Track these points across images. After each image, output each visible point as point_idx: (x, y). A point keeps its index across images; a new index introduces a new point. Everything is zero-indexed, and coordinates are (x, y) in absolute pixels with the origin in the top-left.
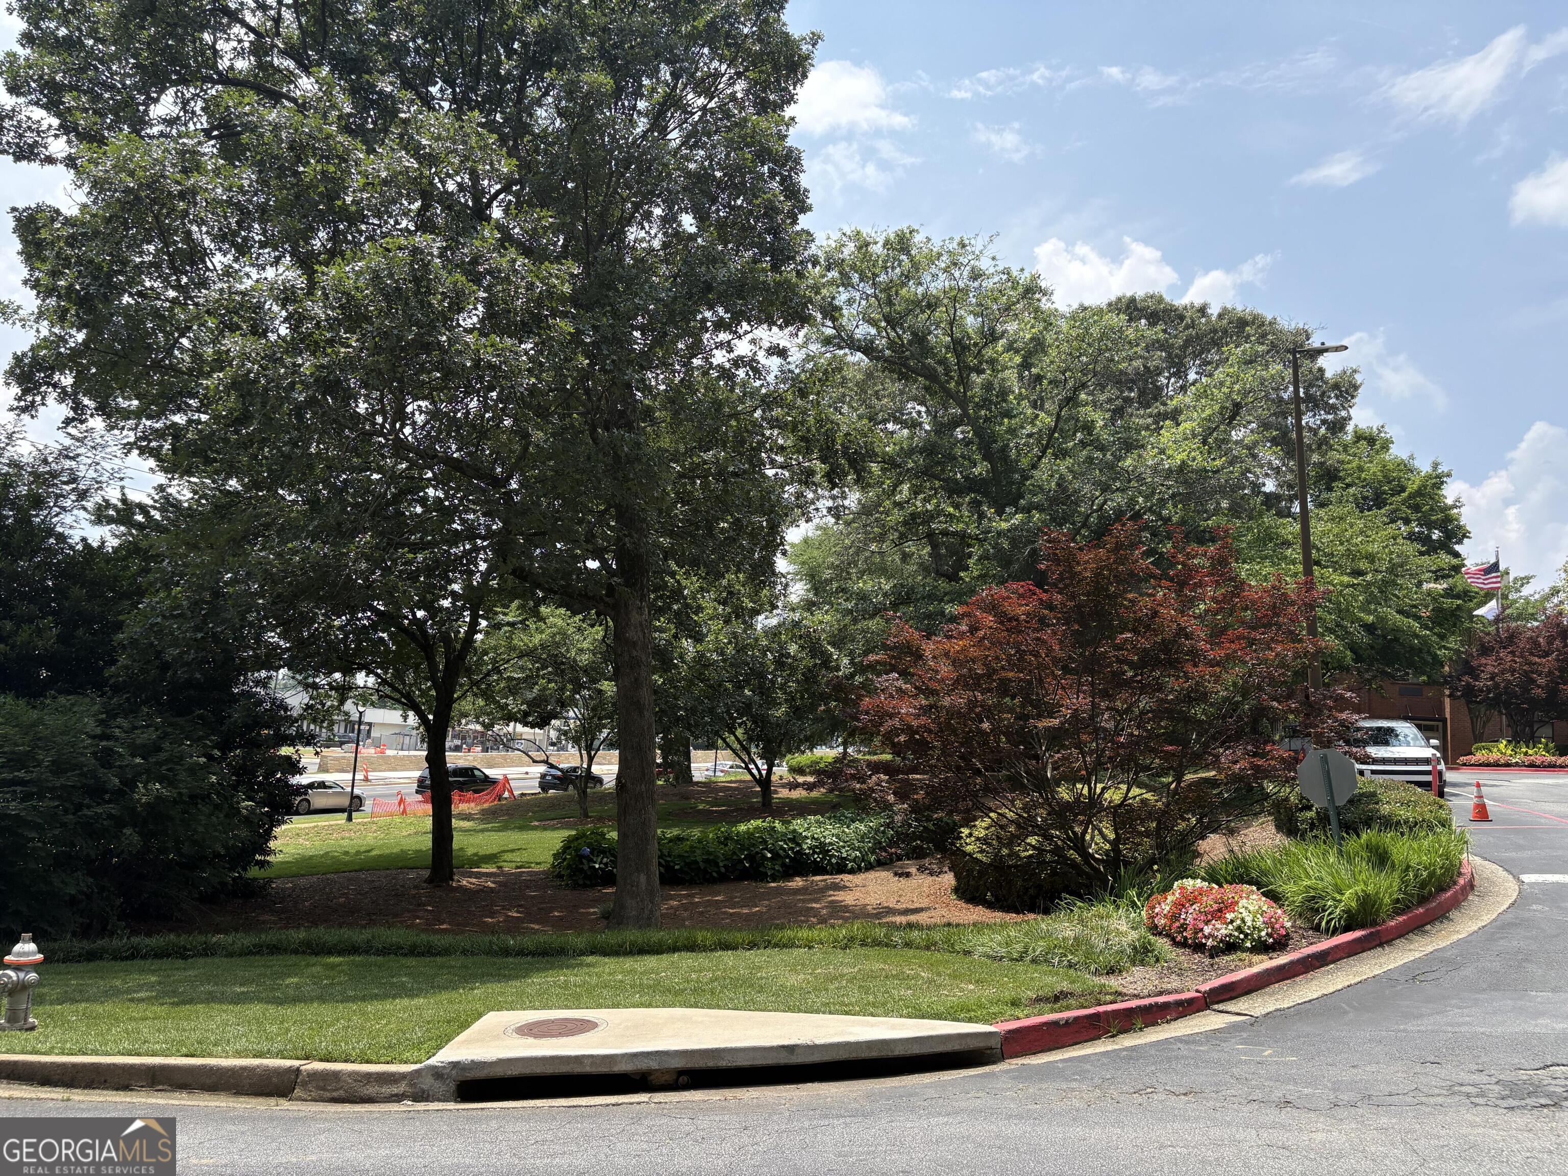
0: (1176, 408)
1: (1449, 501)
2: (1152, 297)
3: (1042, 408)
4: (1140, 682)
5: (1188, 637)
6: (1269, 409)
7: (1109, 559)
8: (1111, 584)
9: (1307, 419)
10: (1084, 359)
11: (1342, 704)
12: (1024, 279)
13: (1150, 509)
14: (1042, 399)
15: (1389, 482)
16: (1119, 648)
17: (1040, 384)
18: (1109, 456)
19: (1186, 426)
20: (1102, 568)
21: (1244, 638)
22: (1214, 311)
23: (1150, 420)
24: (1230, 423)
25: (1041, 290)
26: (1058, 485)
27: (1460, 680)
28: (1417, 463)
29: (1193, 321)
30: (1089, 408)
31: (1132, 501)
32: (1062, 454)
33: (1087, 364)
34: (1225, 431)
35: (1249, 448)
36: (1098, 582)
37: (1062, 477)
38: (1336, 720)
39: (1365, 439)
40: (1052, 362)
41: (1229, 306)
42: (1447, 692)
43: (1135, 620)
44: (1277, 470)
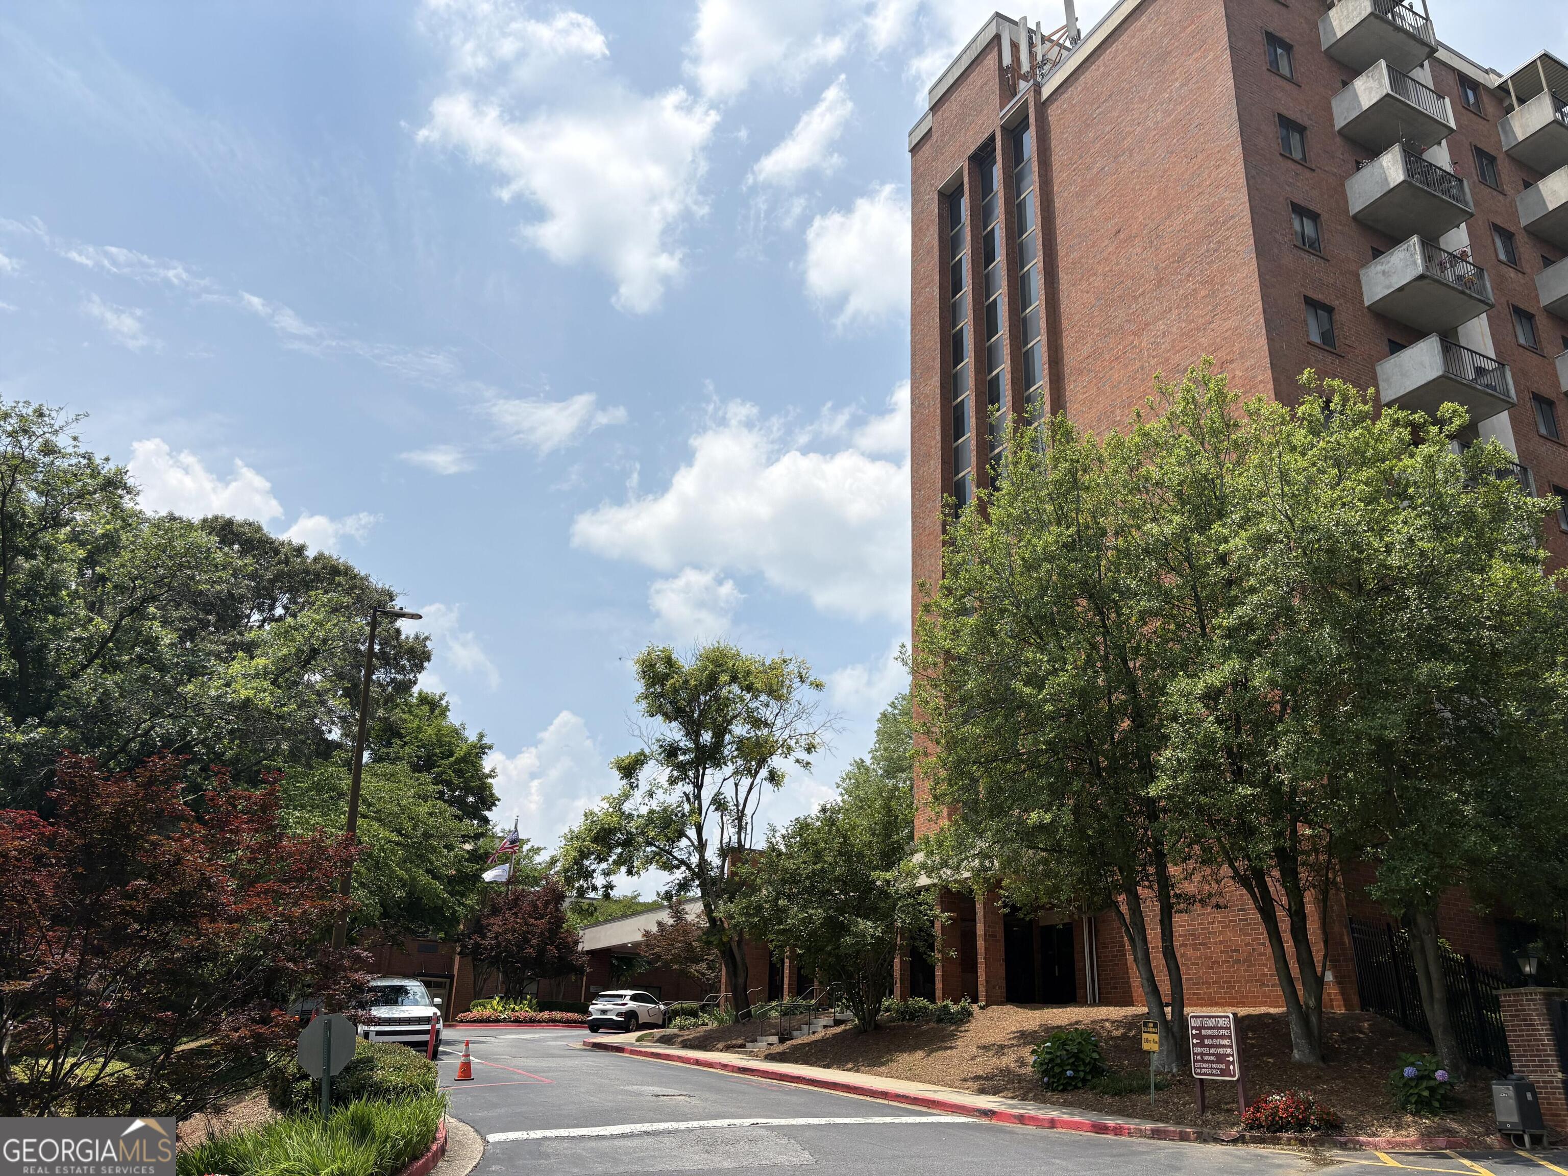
0: (253, 641)
1: (487, 771)
2: (250, 525)
3: (100, 613)
4: (144, 938)
5: (210, 888)
6: (345, 660)
7: (137, 794)
8: (134, 822)
9: (379, 675)
10: (161, 571)
11: (358, 963)
12: (108, 469)
13: (203, 742)
14: (102, 603)
15: (441, 746)
16: (128, 896)
17: (103, 586)
18: (168, 678)
19: (260, 662)
20: (127, 804)
21: (273, 891)
22: (311, 553)
23: (223, 648)
24: (304, 666)
25: (125, 487)
26: (100, 700)
27: (470, 938)
28: (467, 733)
29: (287, 557)
30: (156, 624)
31: (184, 731)
32: (113, 667)
33: (163, 577)
34: (297, 674)
35: (319, 694)
36: (118, 819)
37: (106, 693)
38: (348, 980)
39: (428, 703)
40: (123, 566)
41: (327, 553)
42: (458, 949)
43: (155, 866)
44: (343, 719)
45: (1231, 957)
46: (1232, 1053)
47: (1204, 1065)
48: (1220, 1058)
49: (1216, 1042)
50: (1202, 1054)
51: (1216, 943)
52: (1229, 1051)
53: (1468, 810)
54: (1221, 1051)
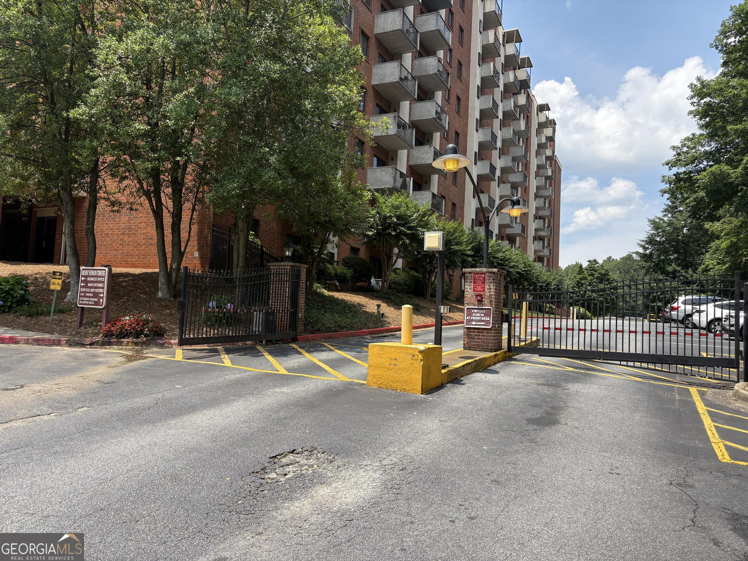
45: (148, 242)
46: (103, 292)
47: (85, 299)
48: (96, 295)
49: (95, 285)
50: (85, 292)
51: (141, 234)
52: (101, 290)
53: (273, 159)
54: (97, 290)
